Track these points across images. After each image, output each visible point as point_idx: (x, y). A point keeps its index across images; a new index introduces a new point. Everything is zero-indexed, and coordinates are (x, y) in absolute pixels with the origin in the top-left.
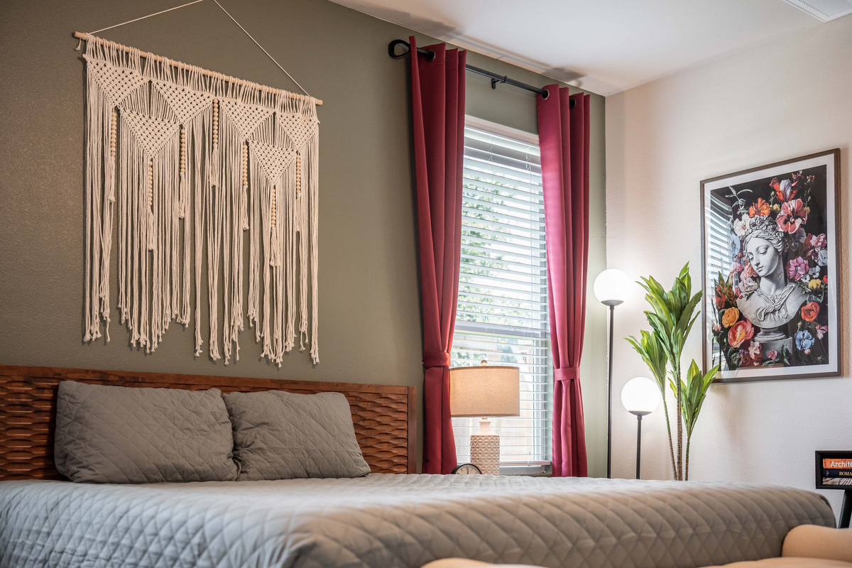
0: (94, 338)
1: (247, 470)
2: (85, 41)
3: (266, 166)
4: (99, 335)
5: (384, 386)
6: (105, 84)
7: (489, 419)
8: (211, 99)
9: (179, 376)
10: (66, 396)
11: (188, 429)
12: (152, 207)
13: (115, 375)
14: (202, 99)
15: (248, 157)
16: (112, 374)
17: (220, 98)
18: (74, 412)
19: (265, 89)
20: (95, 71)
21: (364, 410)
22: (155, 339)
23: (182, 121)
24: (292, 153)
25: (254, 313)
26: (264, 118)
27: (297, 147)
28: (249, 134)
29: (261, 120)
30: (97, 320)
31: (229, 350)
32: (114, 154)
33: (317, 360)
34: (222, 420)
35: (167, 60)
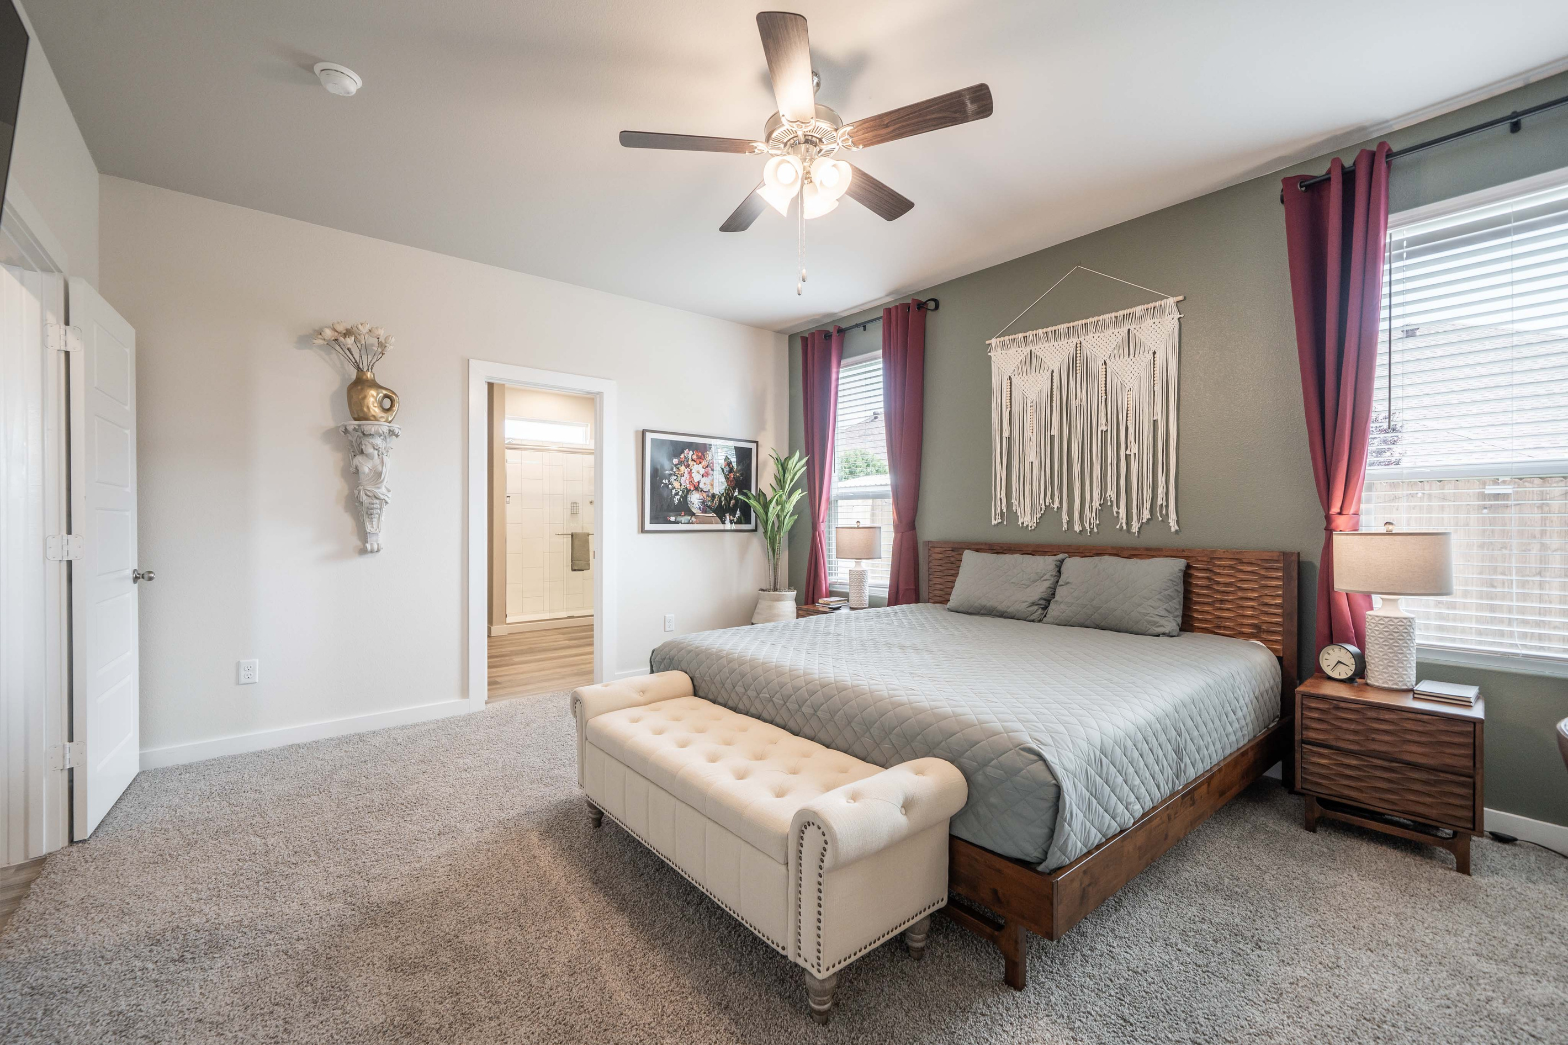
0: (996, 522)
2: (990, 345)
3: (1122, 376)
5: (1245, 551)
6: (1003, 365)
8: (1074, 343)
9: (1038, 546)
14: (1067, 345)
15: (1106, 374)
17: (1082, 338)
19: (1120, 313)
20: (999, 360)
21: (1219, 574)
22: (1034, 520)
23: (1053, 367)
24: (1148, 356)
25: (1111, 493)
26: (1120, 338)
27: (1154, 349)
28: (1107, 356)
29: (1117, 340)
30: (998, 511)
31: (1090, 524)
32: (1009, 406)
33: (1174, 527)
34: (1045, 578)
35: (1040, 331)
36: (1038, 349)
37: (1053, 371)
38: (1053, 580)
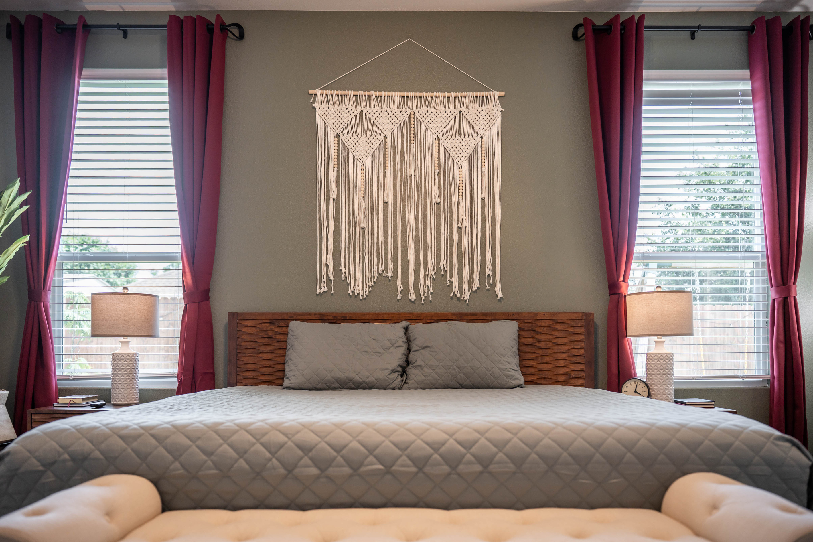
0: (322, 291)
2: (315, 95)
3: (454, 153)
4: (326, 289)
5: (559, 313)
6: (329, 121)
7: (664, 338)
8: (408, 113)
9: (377, 314)
10: (291, 331)
12: (363, 197)
13: (330, 316)
14: (401, 114)
15: (439, 149)
16: (328, 315)
17: (415, 110)
19: (451, 95)
20: (323, 113)
22: (366, 289)
23: (385, 133)
24: (476, 139)
25: (445, 263)
26: (452, 117)
27: (482, 133)
28: (440, 131)
29: (450, 119)
30: (324, 279)
31: (424, 293)
32: (336, 166)
33: (500, 295)
34: (397, 345)
35: (373, 93)
36: (370, 111)
37: (385, 137)
38: (405, 346)
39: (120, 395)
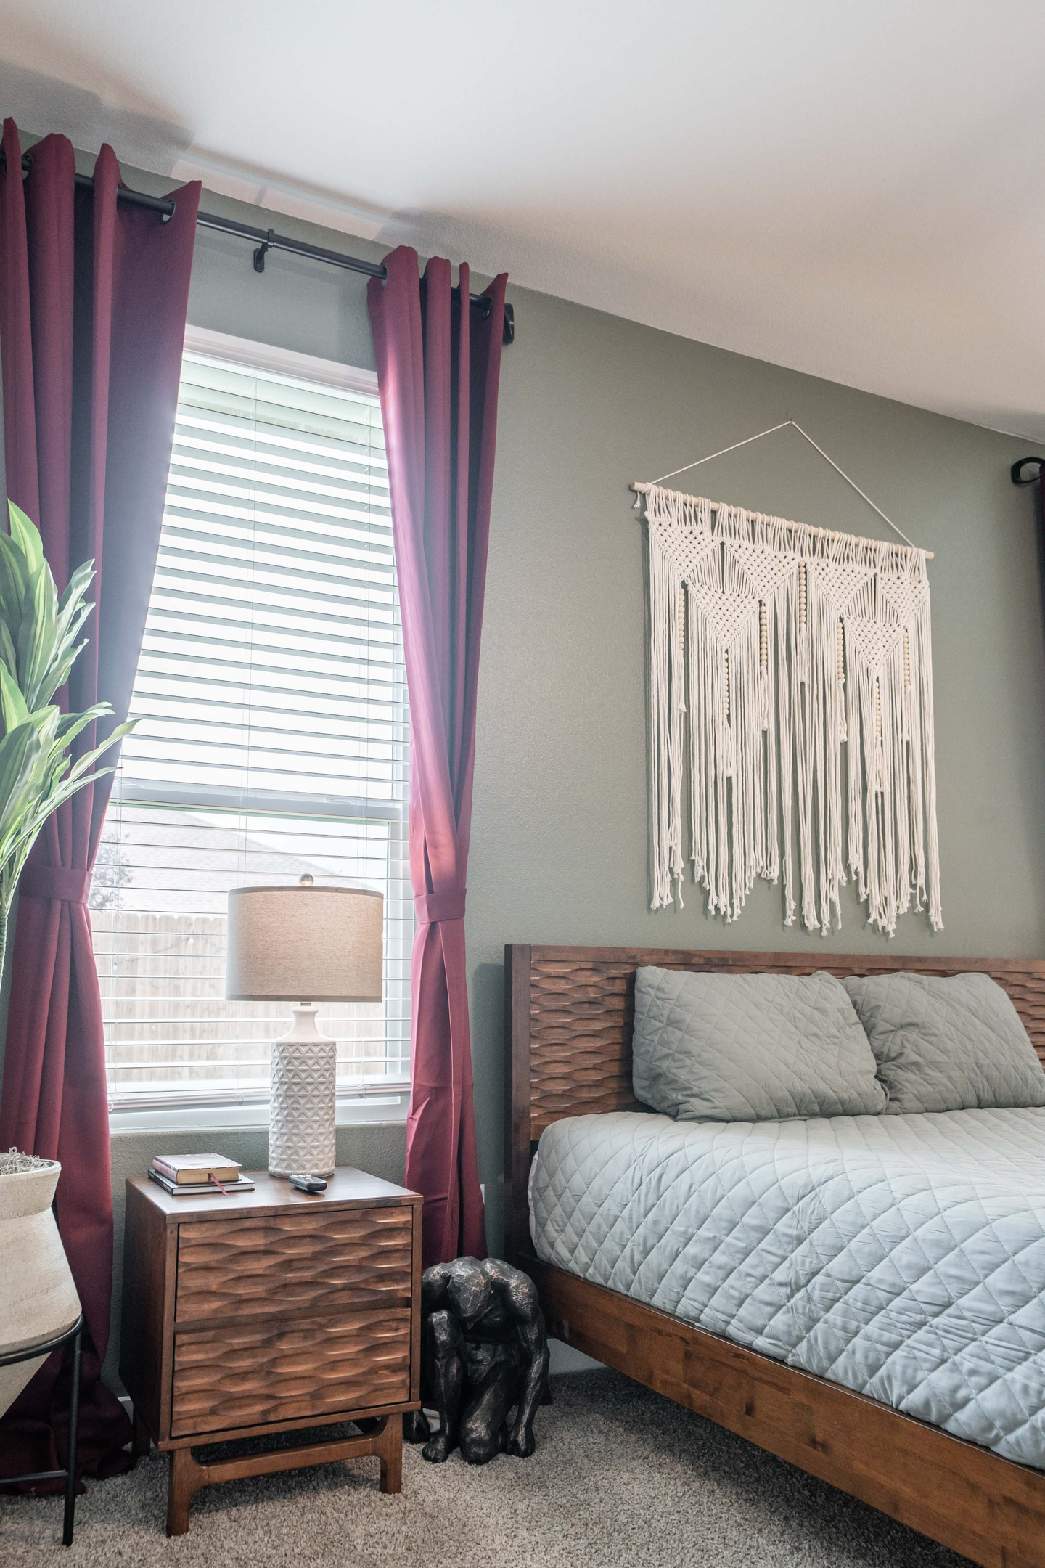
0: (665, 904)
1: (900, 1096)
2: (644, 494)
3: (867, 651)
4: (670, 900)
6: (670, 551)
8: (797, 561)
10: (650, 989)
11: (815, 1035)
12: (729, 716)
13: (700, 956)
14: (785, 561)
16: (695, 955)
17: (807, 559)
18: (666, 1013)
20: (659, 533)
22: (736, 902)
23: (762, 594)
25: (856, 858)
26: (862, 582)
27: (904, 621)
28: (844, 606)
29: (858, 586)
30: (667, 877)
31: (827, 914)
32: (682, 645)
33: (939, 925)
35: (742, 512)
37: (762, 602)
39: (315, 1152)
